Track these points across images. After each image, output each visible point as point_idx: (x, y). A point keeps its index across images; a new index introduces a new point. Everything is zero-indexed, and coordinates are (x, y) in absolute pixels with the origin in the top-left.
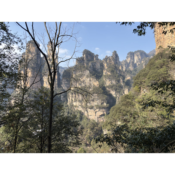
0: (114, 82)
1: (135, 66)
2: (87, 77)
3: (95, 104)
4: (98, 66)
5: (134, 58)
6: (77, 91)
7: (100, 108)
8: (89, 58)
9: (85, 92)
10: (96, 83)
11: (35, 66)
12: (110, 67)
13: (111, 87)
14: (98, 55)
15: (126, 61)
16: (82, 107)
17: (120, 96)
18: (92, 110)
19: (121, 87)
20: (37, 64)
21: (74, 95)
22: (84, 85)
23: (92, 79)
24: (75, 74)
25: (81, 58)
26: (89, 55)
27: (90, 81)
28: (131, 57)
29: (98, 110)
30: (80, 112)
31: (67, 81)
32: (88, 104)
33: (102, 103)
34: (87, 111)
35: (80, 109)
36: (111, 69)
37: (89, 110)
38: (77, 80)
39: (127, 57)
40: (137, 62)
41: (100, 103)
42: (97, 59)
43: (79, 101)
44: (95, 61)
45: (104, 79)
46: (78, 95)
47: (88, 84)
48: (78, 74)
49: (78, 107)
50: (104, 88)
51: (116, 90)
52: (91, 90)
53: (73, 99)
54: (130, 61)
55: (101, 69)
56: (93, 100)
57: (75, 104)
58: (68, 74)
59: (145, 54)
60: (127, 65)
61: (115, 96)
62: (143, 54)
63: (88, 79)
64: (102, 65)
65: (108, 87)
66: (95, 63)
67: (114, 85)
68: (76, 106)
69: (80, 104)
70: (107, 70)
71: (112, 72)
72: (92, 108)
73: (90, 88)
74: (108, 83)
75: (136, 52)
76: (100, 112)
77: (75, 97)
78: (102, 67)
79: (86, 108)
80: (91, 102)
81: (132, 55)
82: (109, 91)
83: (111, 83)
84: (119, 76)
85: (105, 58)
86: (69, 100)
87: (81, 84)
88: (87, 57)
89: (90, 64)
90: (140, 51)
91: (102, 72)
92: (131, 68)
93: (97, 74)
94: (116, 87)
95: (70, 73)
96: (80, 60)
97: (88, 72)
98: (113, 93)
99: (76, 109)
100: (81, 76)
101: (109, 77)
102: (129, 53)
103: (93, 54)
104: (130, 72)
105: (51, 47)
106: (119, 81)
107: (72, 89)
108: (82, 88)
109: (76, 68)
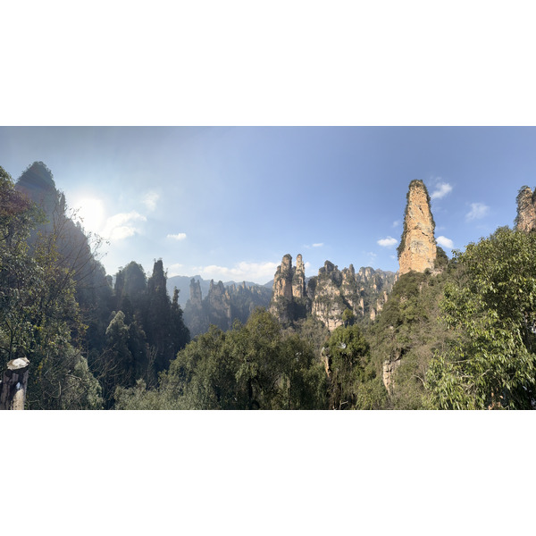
0: (352, 292)
1: (366, 278)
2: (330, 285)
3: (335, 313)
4: (337, 276)
6: (320, 300)
7: (339, 318)
9: (326, 301)
10: (337, 293)
12: (349, 278)
13: (349, 296)
16: (324, 317)
18: (333, 320)
19: (357, 297)
20: (290, 274)
21: (317, 304)
23: (333, 288)
24: (319, 282)
26: (330, 266)
29: (338, 320)
30: (322, 322)
31: (312, 289)
32: (329, 314)
35: (322, 319)
37: (329, 320)
38: (320, 289)
41: (340, 313)
43: (322, 310)
45: (343, 289)
46: (321, 304)
47: (329, 293)
48: (322, 282)
49: (320, 317)
50: (343, 297)
51: (353, 299)
52: (332, 299)
53: (317, 309)
55: (340, 279)
56: (334, 310)
57: (317, 313)
58: (313, 282)
60: (360, 277)
61: (352, 305)
64: (341, 275)
65: (346, 296)
66: (335, 273)
67: (352, 295)
68: (318, 316)
69: (322, 314)
70: (346, 280)
71: (351, 282)
72: (332, 318)
74: (346, 293)
77: (318, 306)
78: (341, 277)
79: (327, 318)
80: (332, 311)
82: (347, 301)
83: (350, 293)
86: (313, 309)
88: (328, 267)
91: (341, 282)
92: (363, 280)
93: (337, 282)
94: (353, 297)
96: (322, 270)
97: (330, 281)
98: (350, 302)
99: (318, 319)
100: (324, 284)
101: (348, 287)
104: (363, 284)
105: (299, 259)
106: (356, 291)
107: (316, 297)
108: (324, 297)
109: (320, 277)
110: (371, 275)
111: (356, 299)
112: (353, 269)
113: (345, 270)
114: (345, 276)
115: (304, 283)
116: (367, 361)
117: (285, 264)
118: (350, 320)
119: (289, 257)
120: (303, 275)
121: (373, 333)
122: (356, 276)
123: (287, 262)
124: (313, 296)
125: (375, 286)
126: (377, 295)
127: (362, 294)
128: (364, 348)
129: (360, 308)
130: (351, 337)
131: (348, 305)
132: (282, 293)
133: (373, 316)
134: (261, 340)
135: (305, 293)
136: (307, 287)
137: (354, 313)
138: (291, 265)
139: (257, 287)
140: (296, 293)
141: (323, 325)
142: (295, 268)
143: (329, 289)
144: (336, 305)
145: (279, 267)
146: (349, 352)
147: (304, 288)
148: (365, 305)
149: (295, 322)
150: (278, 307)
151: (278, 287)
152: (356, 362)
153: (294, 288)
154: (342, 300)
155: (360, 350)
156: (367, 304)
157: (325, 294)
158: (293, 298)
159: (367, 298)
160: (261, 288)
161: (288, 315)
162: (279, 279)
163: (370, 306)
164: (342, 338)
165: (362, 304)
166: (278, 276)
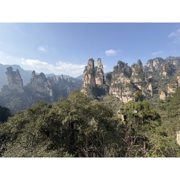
0: (140, 80)
1: (153, 68)
2: (122, 77)
3: (127, 93)
4: (128, 70)
5: (153, 64)
6: (115, 86)
7: (131, 96)
8: (122, 66)
9: (120, 86)
10: (128, 81)
11: (92, 72)
12: (137, 70)
13: (138, 83)
14: (127, 64)
15: (146, 66)
16: (118, 95)
17: (144, 89)
18: (125, 97)
19: (146, 83)
20: (93, 71)
21: (113, 88)
22: (120, 82)
23: (125, 78)
24: (114, 75)
25: (116, 66)
26: (122, 64)
27: (124, 79)
28: (151, 63)
29: (129, 97)
30: (117, 98)
31: (109, 80)
32: (123, 94)
33: (132, 94)
34: (122, 98)
35: (117, 96)
36: (138, 71)
37: (123, 97)
38: (115, 79)
39: (147, 64)
40: (156, 66)
41: (131, 93)
42: (127, 66)
43: (117, 92)
44: (126, 67)
45: (133, 78)
46: (116, 88)
47: (122, 82)
48: (116, 75)
49: (116, 95)
50: (133, 84)
51: (142, 85)
52: (124, 85)
53: (113, 91)
54: (150, 66)
55: (130, 72)
56: (126, 91)
57: (113, 93)
59: (162, 59)
60: (148, 68)
61: (141, 89)
62: (160, 60)
63: (123, 78)
64: (130, 69)
65: (136, 83)
66: (126, 68)
67: (140, 82)
68: (114, 95)
69: (117, 93)
70: (135, 72)
71: (139, 73)
72: (125, 96)
73: (124, 84)
74: (136, 81)
75: (154, 59)
76: (130, 99)
77: (114, 89)
78: (130, 71)
79: (121, 96)
80: (125, 92)
81: (151, 61)
82: (137, 86)
83: (138, 81)
84: (144, 76)
85: (133, 65)
86: (110, 91)
87: (118, 82)
88: (120, 65)
89: (123, 69)
90: (159, 58)
91: (131, 74)
92: (151, 70)
93: (128, 74)
94: (142, 83)
95: (110, 75)
96: (116, 68)
97: (122, 74)
98: (139, 87)
99: (114, 96)
100: (118, 77)
101: (137, 77)
102: (149, 60)
103: (124, 63)
104: (151, 73)
105: (99, 62)
106: (144, 79)
107: (112, 84)
108: (118, 84)
109: (114, 72)
110: (159, 65)
111: (144, 84)
112: (140, 63)
113: (134, 66)
114: (134, 69)
115: (103, 77)
116: (158, 124)
117: (90, 65)
118: (140, 98)
119: (92, 60)
120: (102, 72)
121: (163, 108)
122: (144, 68)
123: (91, 64)
124: (110, 84)
125: (165, 73)
126: (167, 80)
127: (150, 81)
128: (155, 116)
129: (149, 91)
130: (142, 108)
131: (138, 89)
132: (89, 82)
133: (162, 96)
134: (79, 105)
135: (104, 82)
136: (105, 79)
137: (143, 93)
138: (94, 66)
139: (72, 79)
140: (98, 82)
141: (118, 99)
142: (97, 67)
143: (122, 79)
144: (128, 89)
145: (86, 67)
146: (141, 116)
147: (104, 79)
148: (153, 88)
149: (99, 97)
150: (87, 90)
151: (86, 79)
152: (147, 122)
153: (96, 79)
154: (133, 86)
155: (150, 117)
156: (156, 88)
157: (119, 82)
158: (96, 85)
159: (156, 83)
160: (75, 79)
161: (93, 94)
162: (87, 74)
163: (160, 89)
164: (134, 108)
165: (150, 87)
166: (85, 73)
